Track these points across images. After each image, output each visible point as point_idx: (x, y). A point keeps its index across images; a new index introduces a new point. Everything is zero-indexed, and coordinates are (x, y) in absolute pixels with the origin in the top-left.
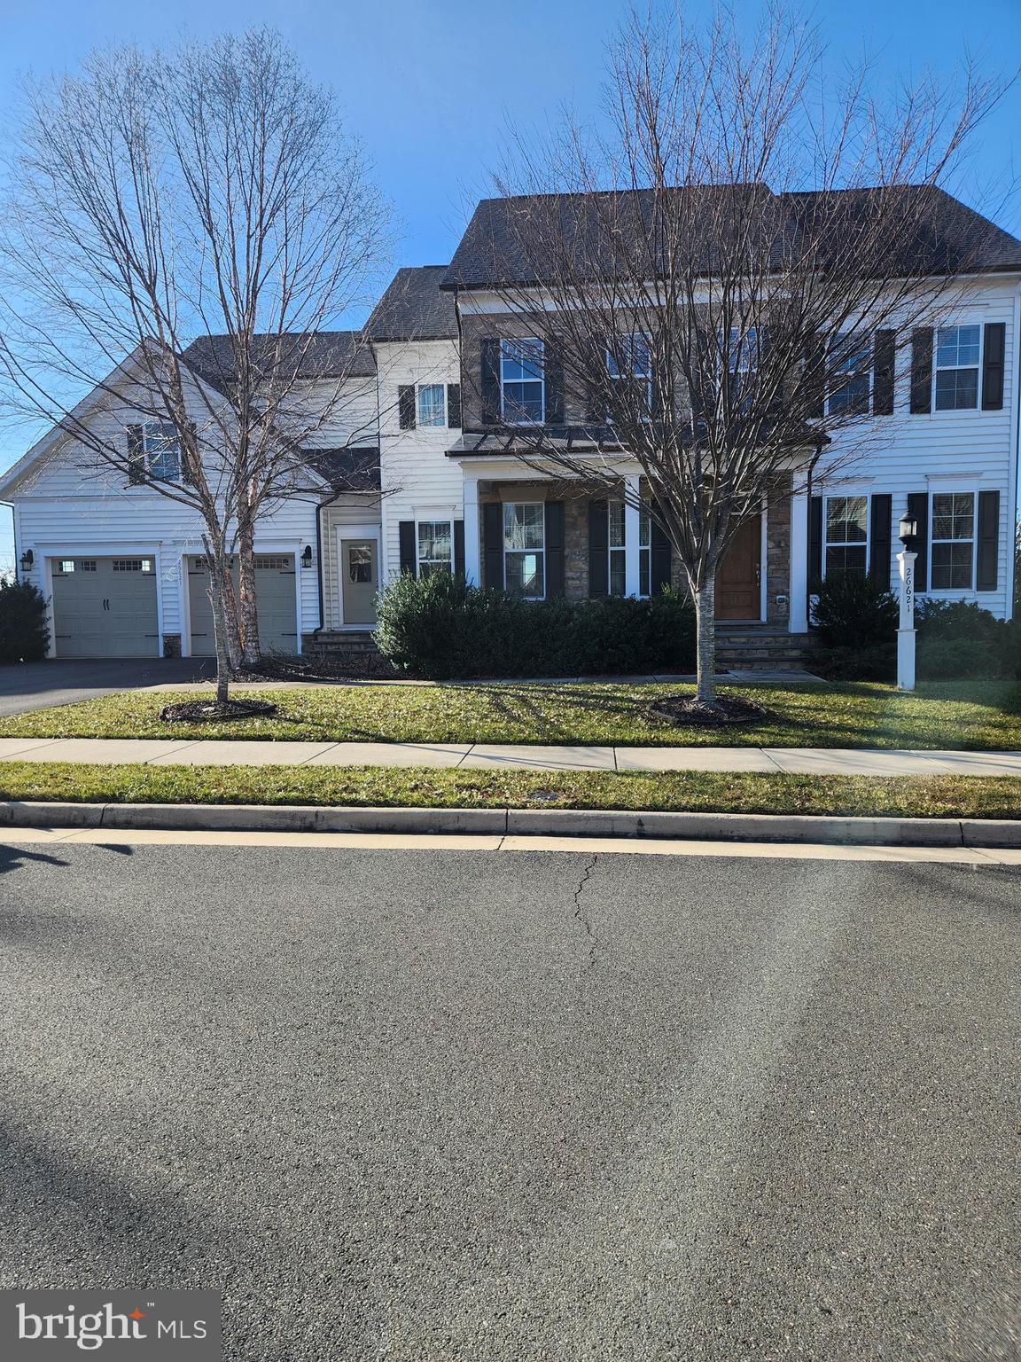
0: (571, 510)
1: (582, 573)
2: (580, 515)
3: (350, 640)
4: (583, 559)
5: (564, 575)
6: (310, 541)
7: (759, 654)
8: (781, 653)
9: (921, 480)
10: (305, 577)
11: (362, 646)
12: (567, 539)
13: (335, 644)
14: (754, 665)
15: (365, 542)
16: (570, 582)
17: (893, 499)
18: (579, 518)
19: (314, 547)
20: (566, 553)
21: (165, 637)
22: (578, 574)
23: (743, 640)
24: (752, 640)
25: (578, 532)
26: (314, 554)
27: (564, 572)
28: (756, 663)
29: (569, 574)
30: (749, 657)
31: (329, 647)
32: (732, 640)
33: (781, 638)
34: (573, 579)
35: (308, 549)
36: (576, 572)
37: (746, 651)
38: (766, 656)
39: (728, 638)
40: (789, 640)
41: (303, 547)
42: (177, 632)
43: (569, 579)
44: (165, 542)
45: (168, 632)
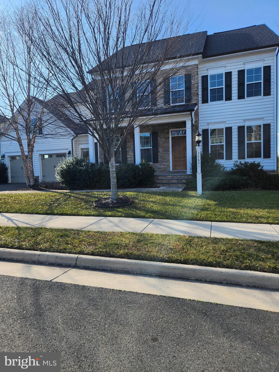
0: (128, 137)
1: (132, 156)
2: (131, 138)
4: (132, 152)
5: (127, 157)
6: (70, 149)
7: (174, 181)
8: (181, 181)
9: (242, 122)
12: (127, 146)
14: (170, 185)
15: (86, 149)
16: (128, 159)
17: (232, 128)
18: (131, 139)
19: (71, 151)
20: (127, 150)
22: (131, 156)
23: (171, 177)
24: (174, 177)
25: (130, 144)
26: (71, 153)
27: (127, 156)
28: (171, 184)
29: (128, 157)
30: (170, 182)
32: (167, 176)
33: (183, 176)
34: (129, 158)
36: (130, 156)
37: (170, 180)
38: (176, 182)
39: (166, 176)
40: (186, 176)
42: (38, 175)
43: (128, 158)
45: (36, 175)
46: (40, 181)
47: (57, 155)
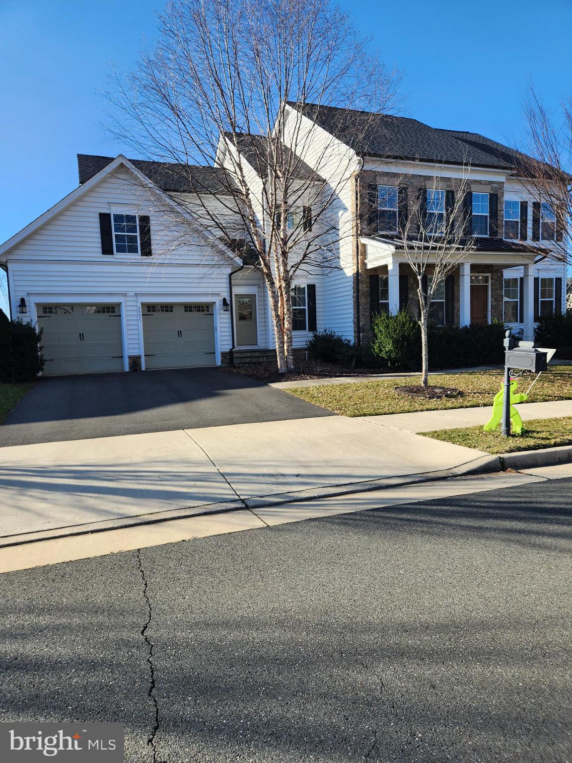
3: (253, 355)
6: (226, 295)
9: (536, 272)
10: (222, 317)
11: (265, 358)
13: (249, 357)
15: (248, 296)
19: (228, 298)
21: (130, 357)
26: (228, 303)
31: (246, 360)
35: (224, 300)
41: (221, 298)
42: (139, 354)
44: (129, 294)
45: (132, 354)
46: (143, 368)
47: (186, 307)
